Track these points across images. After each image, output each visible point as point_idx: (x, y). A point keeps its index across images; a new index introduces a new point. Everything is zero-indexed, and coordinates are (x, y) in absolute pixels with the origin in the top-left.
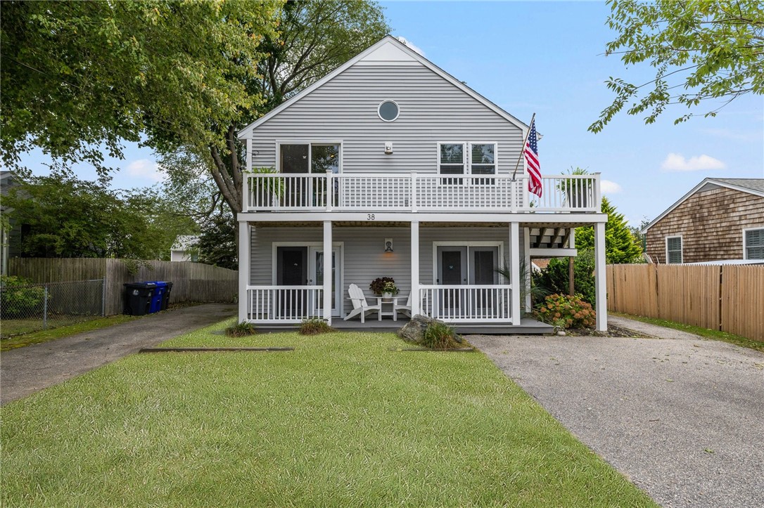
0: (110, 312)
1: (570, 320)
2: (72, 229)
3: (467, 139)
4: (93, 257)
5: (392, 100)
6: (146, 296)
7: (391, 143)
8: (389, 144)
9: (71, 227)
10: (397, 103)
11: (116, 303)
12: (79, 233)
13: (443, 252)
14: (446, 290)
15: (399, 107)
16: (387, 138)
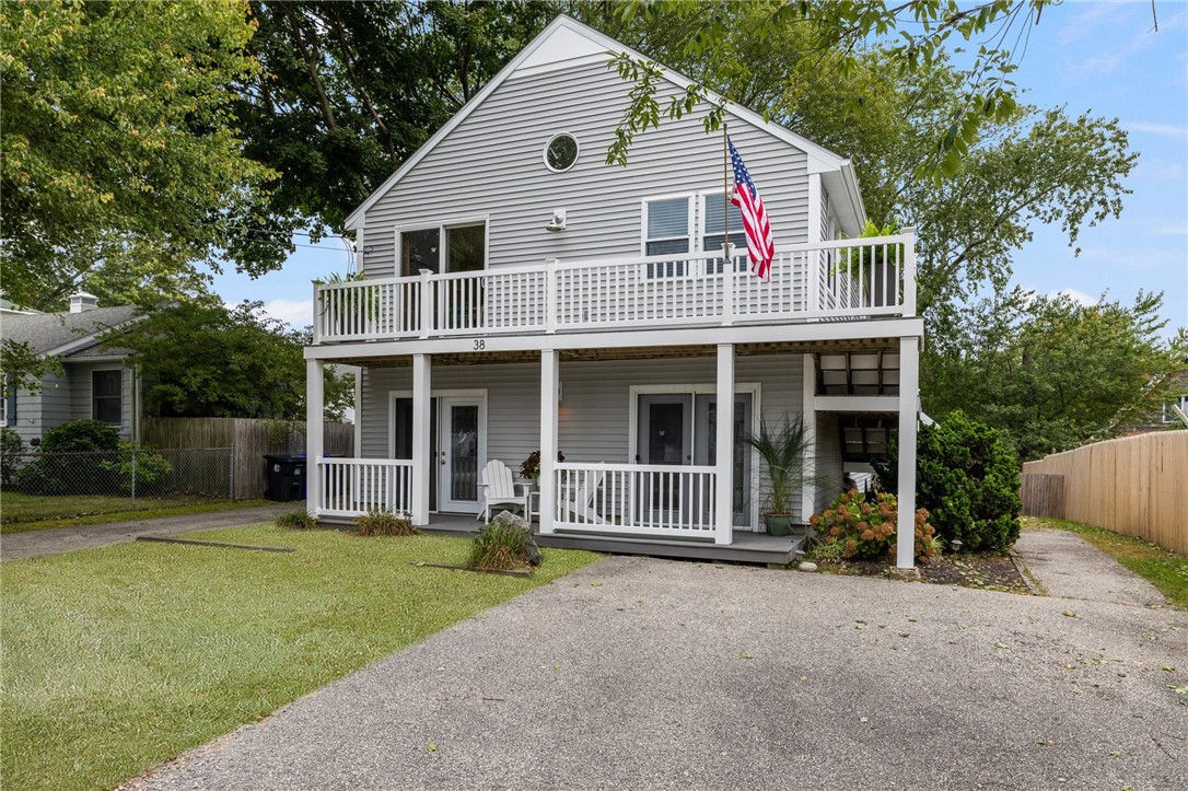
0: (243, 494)
1: (852, 542)
2: (195, 378)
3: (696, 186)
4: (224, 416)
5: (566, 132)
6: (291, 474)
7: (564, 210)
8: (561, 213)
9: (195, 376)
10: (574, 136)
11: (255, 482)
12: (205, 383)
13: (652, 406)
14: (657, 475)
15: (577, 142)
16: (558, 203)
